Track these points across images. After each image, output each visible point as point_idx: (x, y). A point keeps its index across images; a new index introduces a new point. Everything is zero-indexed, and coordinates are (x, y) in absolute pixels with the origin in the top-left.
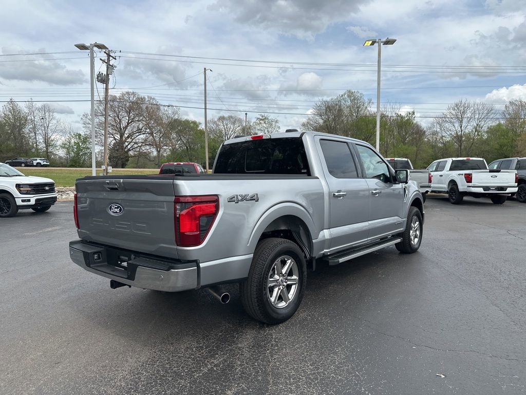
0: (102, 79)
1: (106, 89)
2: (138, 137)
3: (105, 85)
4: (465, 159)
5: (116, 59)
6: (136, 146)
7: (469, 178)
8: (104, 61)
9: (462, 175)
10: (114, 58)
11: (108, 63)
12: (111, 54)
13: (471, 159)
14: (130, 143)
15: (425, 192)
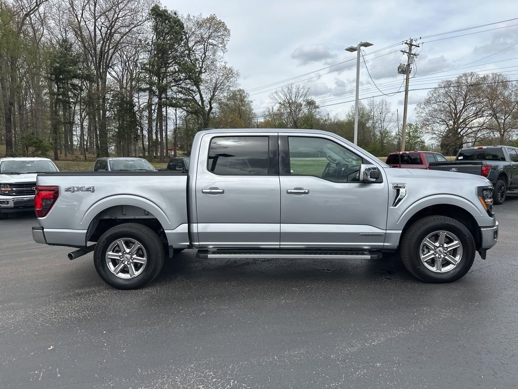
0: (402, 71)
1: (407, 79)
2: (473, 122)
3: (405, 75)
5: (419, 47)
6: (470, 131)
8: (404, 52)
10: (417, 46)
11: (409, 54)
12: (414, 43)
14: (464, 128)
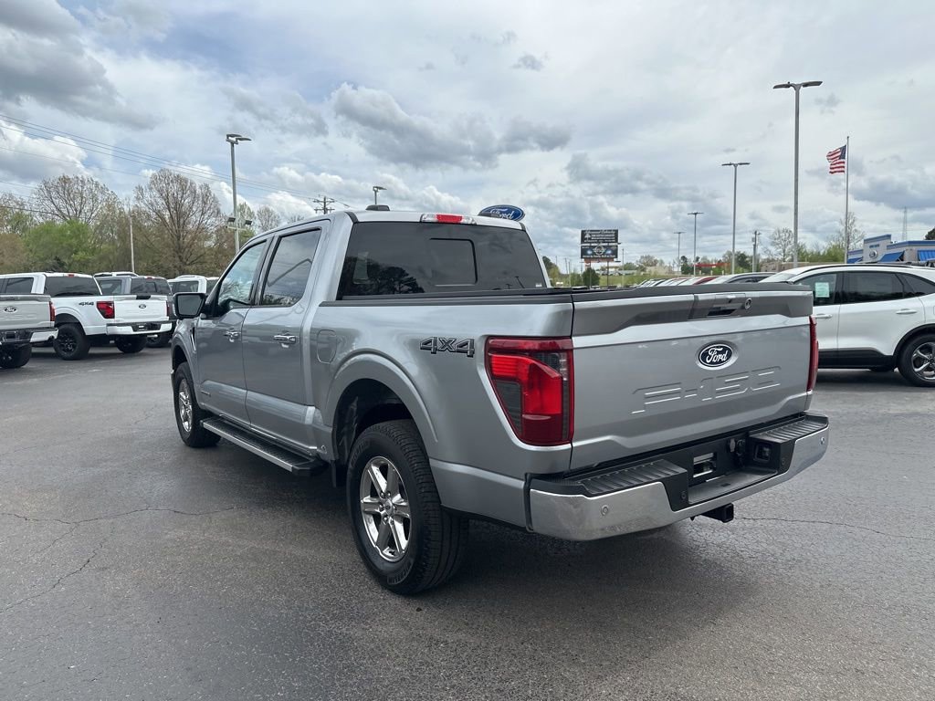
4: (66, 274)
7: (107, 310)
9: (92, 304)
13: (76, 275)
15: (47, 339)
